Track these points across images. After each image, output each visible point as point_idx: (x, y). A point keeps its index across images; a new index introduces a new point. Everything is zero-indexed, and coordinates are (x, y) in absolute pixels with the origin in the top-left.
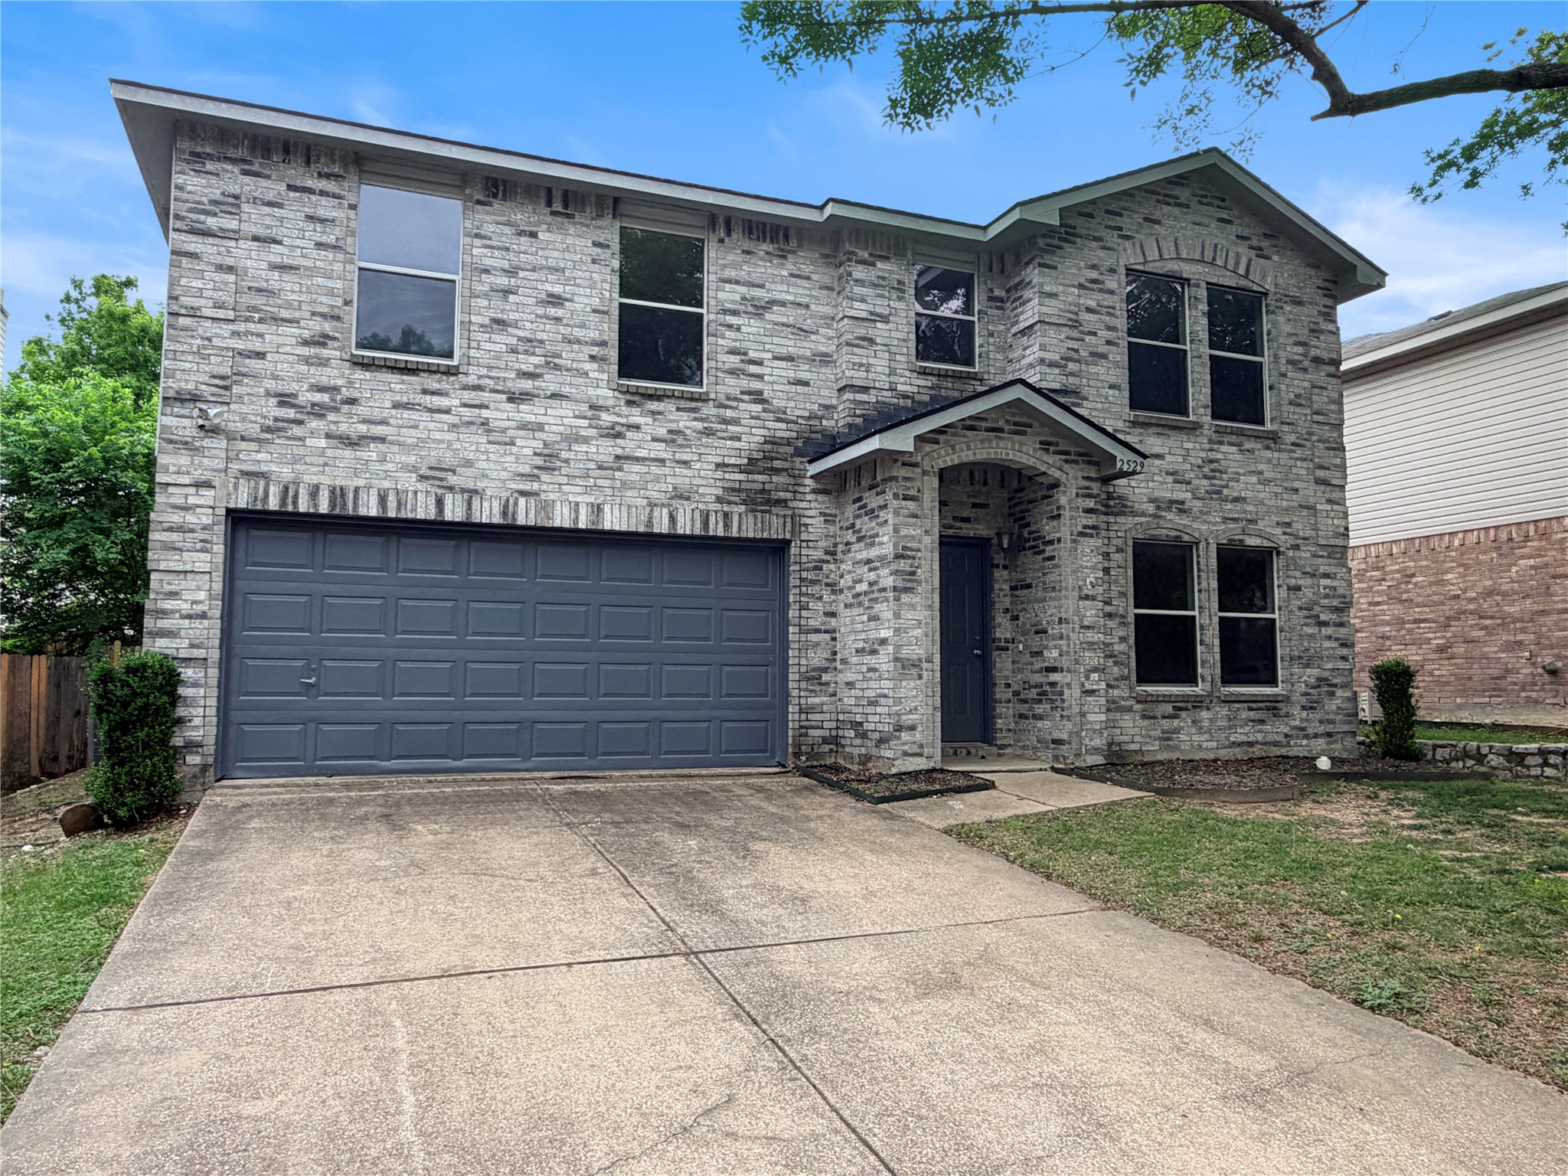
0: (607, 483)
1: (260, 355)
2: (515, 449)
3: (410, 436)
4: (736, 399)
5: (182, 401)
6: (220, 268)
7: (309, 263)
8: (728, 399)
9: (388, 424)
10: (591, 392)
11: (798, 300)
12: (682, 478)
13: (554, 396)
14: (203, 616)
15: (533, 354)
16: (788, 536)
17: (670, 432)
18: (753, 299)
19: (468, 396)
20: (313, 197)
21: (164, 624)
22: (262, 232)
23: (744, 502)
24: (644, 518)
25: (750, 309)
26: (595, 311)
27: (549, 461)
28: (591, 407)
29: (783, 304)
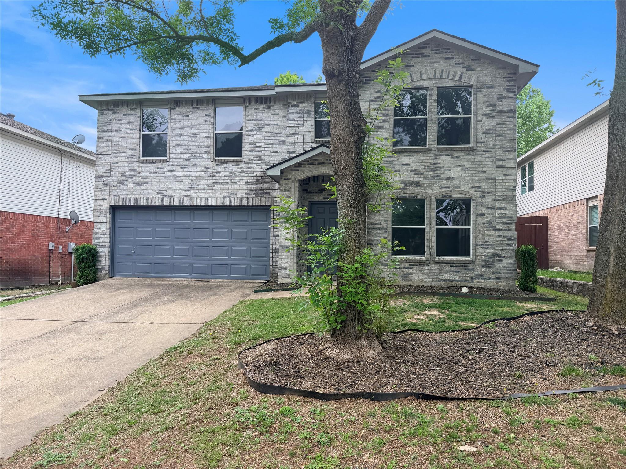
0: (210, 191)
1: (117, 163)
2: (183, 183)
3: (154, 181)
4: (252, 160)
5: (100, 177)
6: (107, 140)
7: (128, 135)
8: (249, 160)
9: (148, 178)
10: (205, 163)
11: (274, 122)
12: (234, 188)
13: (194, 165)
14: (105, 234)
15: (188, 153)
16: (269, 204)
17: (230, 173)
18: (258, 125)
19: (170, 168)
20: (129, 116)
21: (97, 236)
22: (117, 129)
23: (255, 194)
24: (221, 201)
25: (257, 129)
26: (206, 137)
27: (193, 185)
28: (205, 168)
29: (269, 125)
